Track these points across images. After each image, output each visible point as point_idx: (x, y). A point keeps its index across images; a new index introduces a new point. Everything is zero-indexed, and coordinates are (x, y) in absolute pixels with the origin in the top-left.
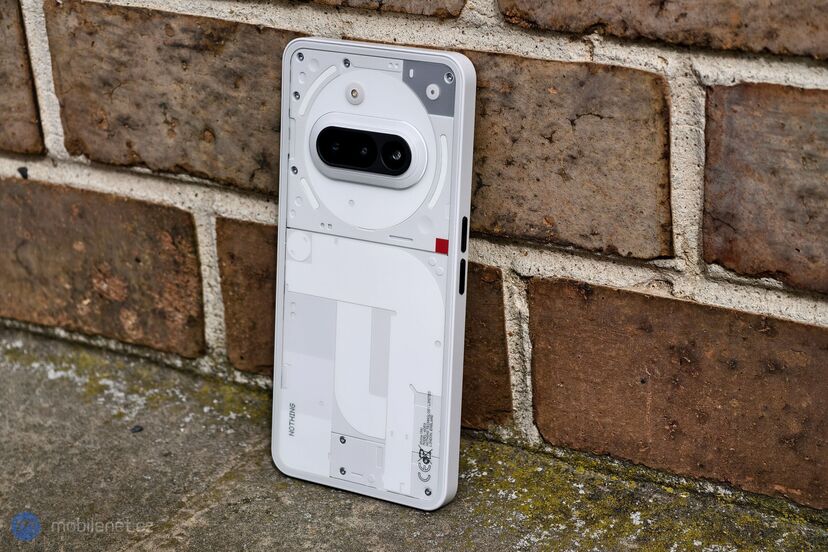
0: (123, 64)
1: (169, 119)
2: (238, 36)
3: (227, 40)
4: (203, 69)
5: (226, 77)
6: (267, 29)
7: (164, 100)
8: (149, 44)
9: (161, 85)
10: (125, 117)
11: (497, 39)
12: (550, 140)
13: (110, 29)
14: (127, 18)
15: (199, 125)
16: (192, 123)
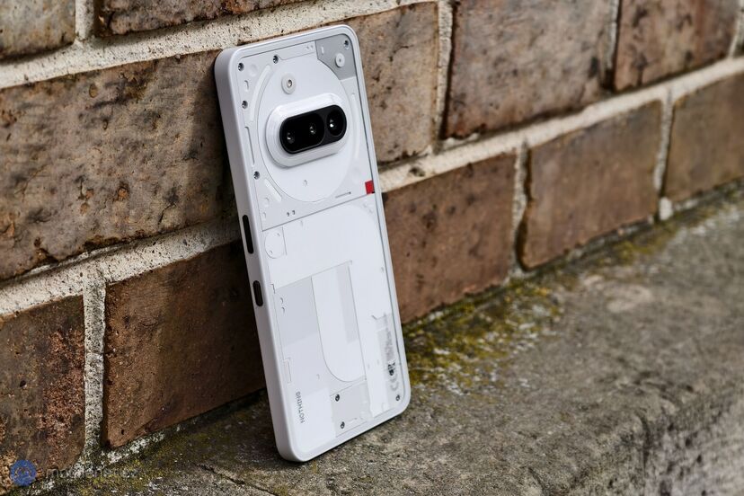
0: (40, 148)
1: (84, 192)
2: (158, 72)
3: (149, 80)
4: (124, 123)
5: (146, 121)
6: (183, 57)
7: (81, 173)
8: (70, 115)
9: (80, 157)
10: (37, 210)
11: (345, 7)
12: (378, 79)
13: (30, 111)
14: (49, 92)
15: (114, 185)
16: (107, 187)
